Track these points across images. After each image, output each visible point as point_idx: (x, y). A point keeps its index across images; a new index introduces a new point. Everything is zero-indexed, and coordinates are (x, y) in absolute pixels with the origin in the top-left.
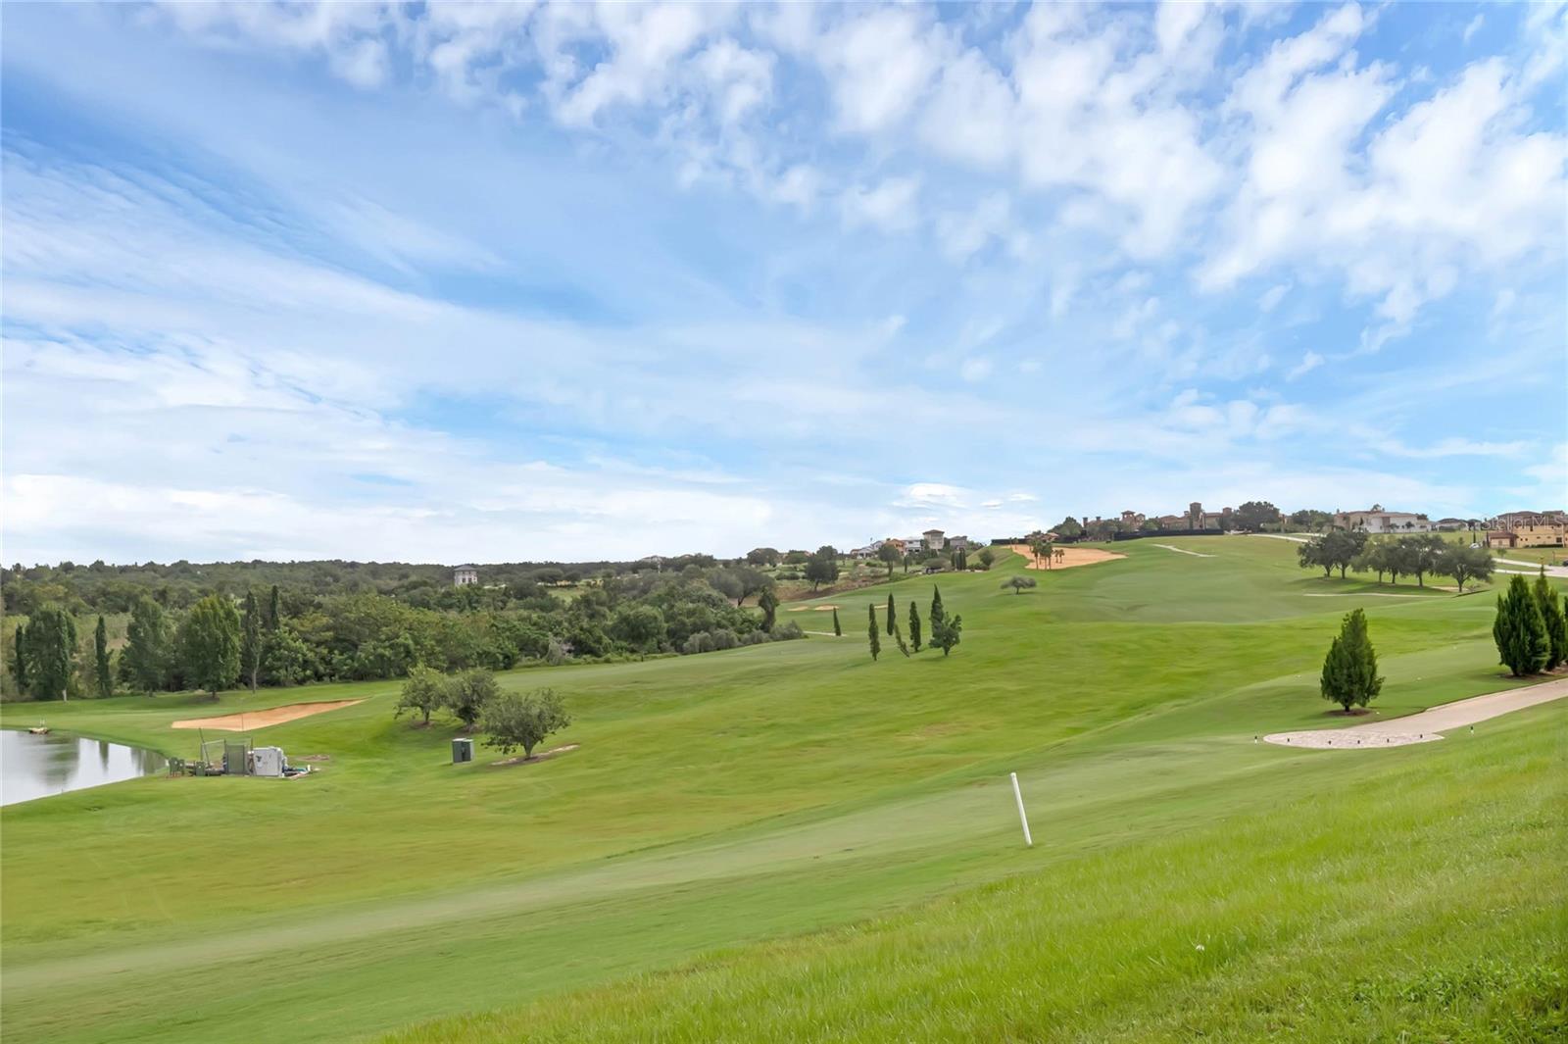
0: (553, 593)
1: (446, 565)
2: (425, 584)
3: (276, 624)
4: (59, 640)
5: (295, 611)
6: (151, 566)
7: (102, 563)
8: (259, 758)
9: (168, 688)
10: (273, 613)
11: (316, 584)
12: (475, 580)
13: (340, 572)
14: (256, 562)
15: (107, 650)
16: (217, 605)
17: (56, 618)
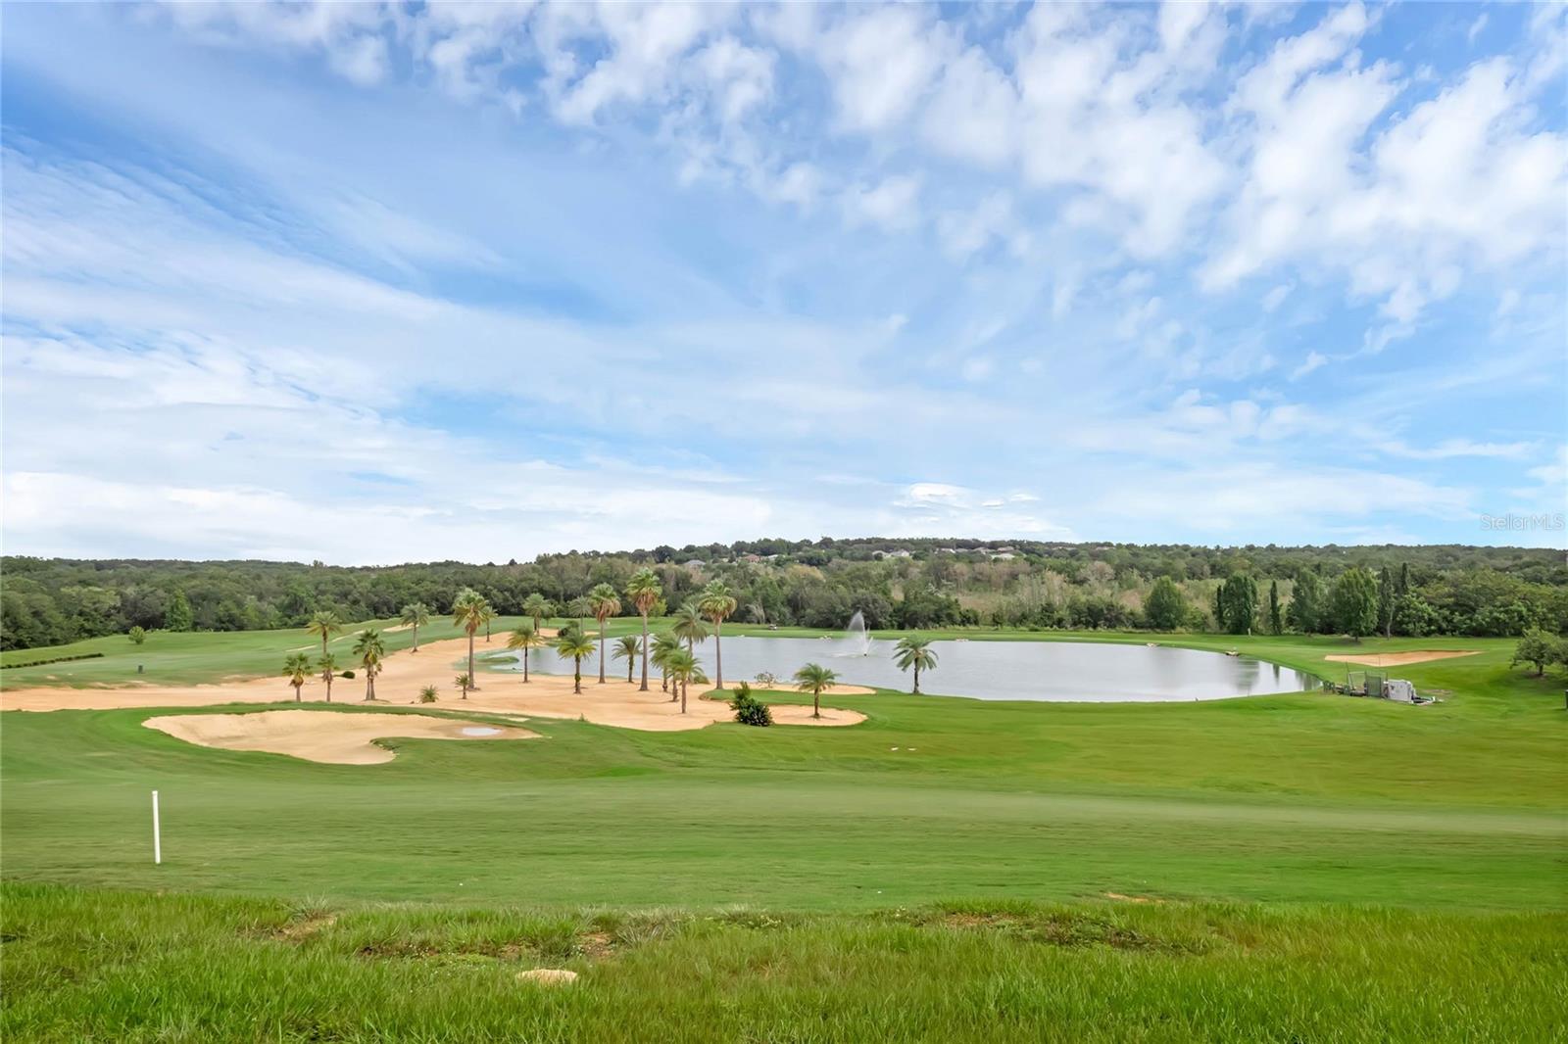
1: (1558, 549)
2: (1538, 563)
3: (1406, 591)
4: (1245, 595)
5: (1422, 582)
6: (1309, 548)
7: (1274, 545)
8: (1393, 688)
9: (1322, 631)
10: (1404, 583)
11: (1439, 561)
13: (1460, 554)
14: (1389, 546)
15: (1278, 604)
16: (1358, 575)
17: (1243, 581)
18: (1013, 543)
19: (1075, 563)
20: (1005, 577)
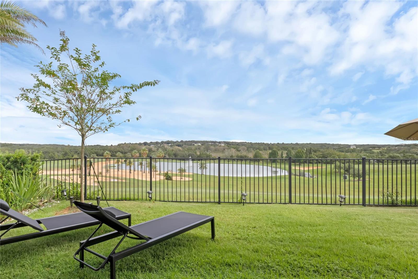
0: (373, 150)
1: (349, 144)
2: (343, 148)
3: (311, 154)
4: (276, 154)
5: (315, 151)
10: (311, 152)
11: (321, 147)
12: (355, 147)
13: (326, 145)
14: (310, 143)
15: (283, 156)
16: (301, 150)
17: (276, 151)
18: (224, 142)
19: (238, 146)
20: (222, 150)
